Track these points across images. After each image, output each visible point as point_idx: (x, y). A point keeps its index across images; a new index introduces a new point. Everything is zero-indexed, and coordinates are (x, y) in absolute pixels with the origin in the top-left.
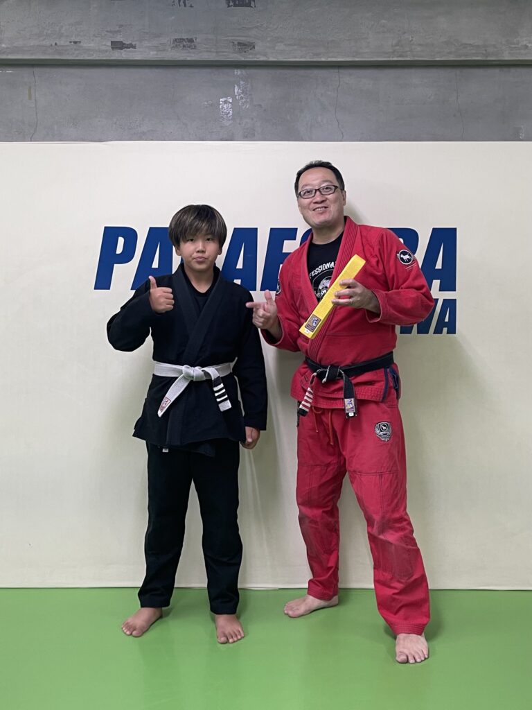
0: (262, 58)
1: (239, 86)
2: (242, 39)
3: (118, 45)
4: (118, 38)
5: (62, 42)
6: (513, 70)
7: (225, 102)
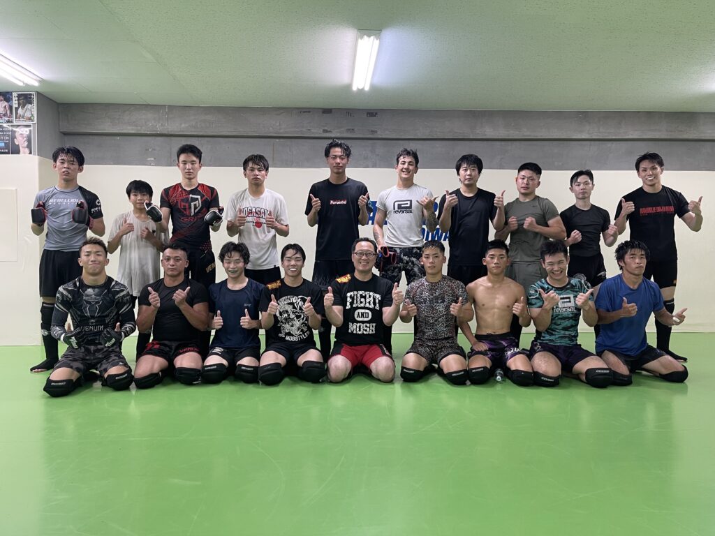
0: (380, 137)
2: (373, 129)
3: (325, 131)
4: (326, 128)
5: (304, 130)
6: (474, 142)
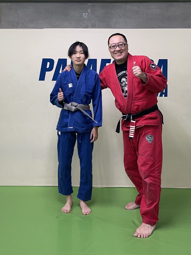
1: (90, 9)
7: (85, 15)
